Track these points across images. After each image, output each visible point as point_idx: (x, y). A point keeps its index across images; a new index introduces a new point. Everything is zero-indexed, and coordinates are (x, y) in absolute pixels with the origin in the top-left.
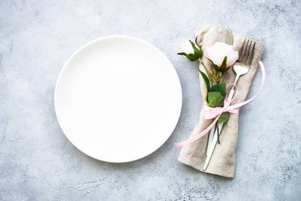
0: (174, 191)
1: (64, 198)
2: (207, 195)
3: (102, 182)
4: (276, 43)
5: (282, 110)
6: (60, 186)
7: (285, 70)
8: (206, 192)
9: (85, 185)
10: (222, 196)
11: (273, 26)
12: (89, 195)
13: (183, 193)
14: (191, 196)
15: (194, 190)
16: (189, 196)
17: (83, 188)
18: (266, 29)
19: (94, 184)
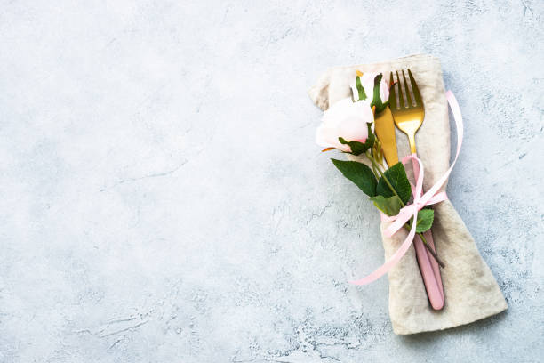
0: (284, 334)
1: (73, 353)
2: (347, 340)
3: (144, 321)
4: (474, 44)
5: (488, 173)
6: (64, 329)
7: (492, 96)
8: (346, 334)
9: (111, 326)
10: (376, 340)
11: (468, 11)
12: (121, 346)
13: (302, 336)
14: (318, 342)
15: (323, 331)
16: (314, 343)
17: (110, 332)
18: (455, 17)
19: (130, 324)
